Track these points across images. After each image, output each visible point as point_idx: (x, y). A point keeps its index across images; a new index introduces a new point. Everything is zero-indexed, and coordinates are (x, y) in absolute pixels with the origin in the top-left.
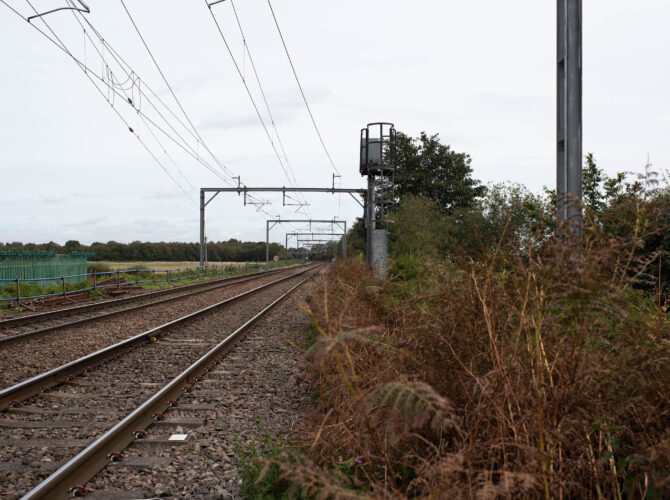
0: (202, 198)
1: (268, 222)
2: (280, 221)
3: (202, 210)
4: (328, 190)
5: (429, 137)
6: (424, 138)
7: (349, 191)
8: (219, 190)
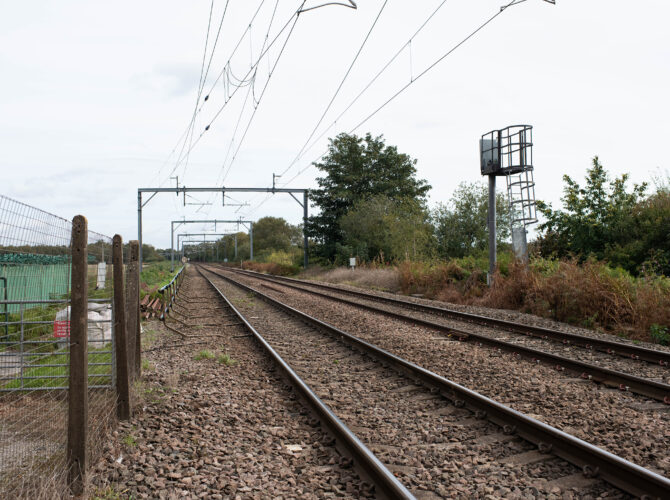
0: (140, 198)
1: (173, 223)
2: (184, 222)
3: (140, 211)
4: (268, 190)
5: (373, 138)
6: (368, 139)
7: (290, 191)
8: (157, 190)
